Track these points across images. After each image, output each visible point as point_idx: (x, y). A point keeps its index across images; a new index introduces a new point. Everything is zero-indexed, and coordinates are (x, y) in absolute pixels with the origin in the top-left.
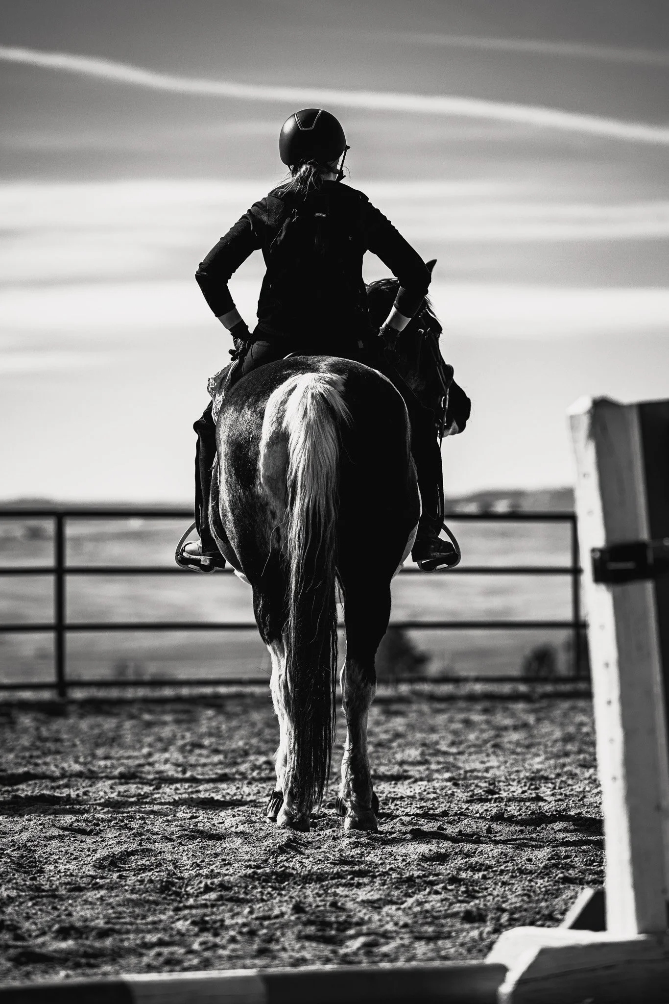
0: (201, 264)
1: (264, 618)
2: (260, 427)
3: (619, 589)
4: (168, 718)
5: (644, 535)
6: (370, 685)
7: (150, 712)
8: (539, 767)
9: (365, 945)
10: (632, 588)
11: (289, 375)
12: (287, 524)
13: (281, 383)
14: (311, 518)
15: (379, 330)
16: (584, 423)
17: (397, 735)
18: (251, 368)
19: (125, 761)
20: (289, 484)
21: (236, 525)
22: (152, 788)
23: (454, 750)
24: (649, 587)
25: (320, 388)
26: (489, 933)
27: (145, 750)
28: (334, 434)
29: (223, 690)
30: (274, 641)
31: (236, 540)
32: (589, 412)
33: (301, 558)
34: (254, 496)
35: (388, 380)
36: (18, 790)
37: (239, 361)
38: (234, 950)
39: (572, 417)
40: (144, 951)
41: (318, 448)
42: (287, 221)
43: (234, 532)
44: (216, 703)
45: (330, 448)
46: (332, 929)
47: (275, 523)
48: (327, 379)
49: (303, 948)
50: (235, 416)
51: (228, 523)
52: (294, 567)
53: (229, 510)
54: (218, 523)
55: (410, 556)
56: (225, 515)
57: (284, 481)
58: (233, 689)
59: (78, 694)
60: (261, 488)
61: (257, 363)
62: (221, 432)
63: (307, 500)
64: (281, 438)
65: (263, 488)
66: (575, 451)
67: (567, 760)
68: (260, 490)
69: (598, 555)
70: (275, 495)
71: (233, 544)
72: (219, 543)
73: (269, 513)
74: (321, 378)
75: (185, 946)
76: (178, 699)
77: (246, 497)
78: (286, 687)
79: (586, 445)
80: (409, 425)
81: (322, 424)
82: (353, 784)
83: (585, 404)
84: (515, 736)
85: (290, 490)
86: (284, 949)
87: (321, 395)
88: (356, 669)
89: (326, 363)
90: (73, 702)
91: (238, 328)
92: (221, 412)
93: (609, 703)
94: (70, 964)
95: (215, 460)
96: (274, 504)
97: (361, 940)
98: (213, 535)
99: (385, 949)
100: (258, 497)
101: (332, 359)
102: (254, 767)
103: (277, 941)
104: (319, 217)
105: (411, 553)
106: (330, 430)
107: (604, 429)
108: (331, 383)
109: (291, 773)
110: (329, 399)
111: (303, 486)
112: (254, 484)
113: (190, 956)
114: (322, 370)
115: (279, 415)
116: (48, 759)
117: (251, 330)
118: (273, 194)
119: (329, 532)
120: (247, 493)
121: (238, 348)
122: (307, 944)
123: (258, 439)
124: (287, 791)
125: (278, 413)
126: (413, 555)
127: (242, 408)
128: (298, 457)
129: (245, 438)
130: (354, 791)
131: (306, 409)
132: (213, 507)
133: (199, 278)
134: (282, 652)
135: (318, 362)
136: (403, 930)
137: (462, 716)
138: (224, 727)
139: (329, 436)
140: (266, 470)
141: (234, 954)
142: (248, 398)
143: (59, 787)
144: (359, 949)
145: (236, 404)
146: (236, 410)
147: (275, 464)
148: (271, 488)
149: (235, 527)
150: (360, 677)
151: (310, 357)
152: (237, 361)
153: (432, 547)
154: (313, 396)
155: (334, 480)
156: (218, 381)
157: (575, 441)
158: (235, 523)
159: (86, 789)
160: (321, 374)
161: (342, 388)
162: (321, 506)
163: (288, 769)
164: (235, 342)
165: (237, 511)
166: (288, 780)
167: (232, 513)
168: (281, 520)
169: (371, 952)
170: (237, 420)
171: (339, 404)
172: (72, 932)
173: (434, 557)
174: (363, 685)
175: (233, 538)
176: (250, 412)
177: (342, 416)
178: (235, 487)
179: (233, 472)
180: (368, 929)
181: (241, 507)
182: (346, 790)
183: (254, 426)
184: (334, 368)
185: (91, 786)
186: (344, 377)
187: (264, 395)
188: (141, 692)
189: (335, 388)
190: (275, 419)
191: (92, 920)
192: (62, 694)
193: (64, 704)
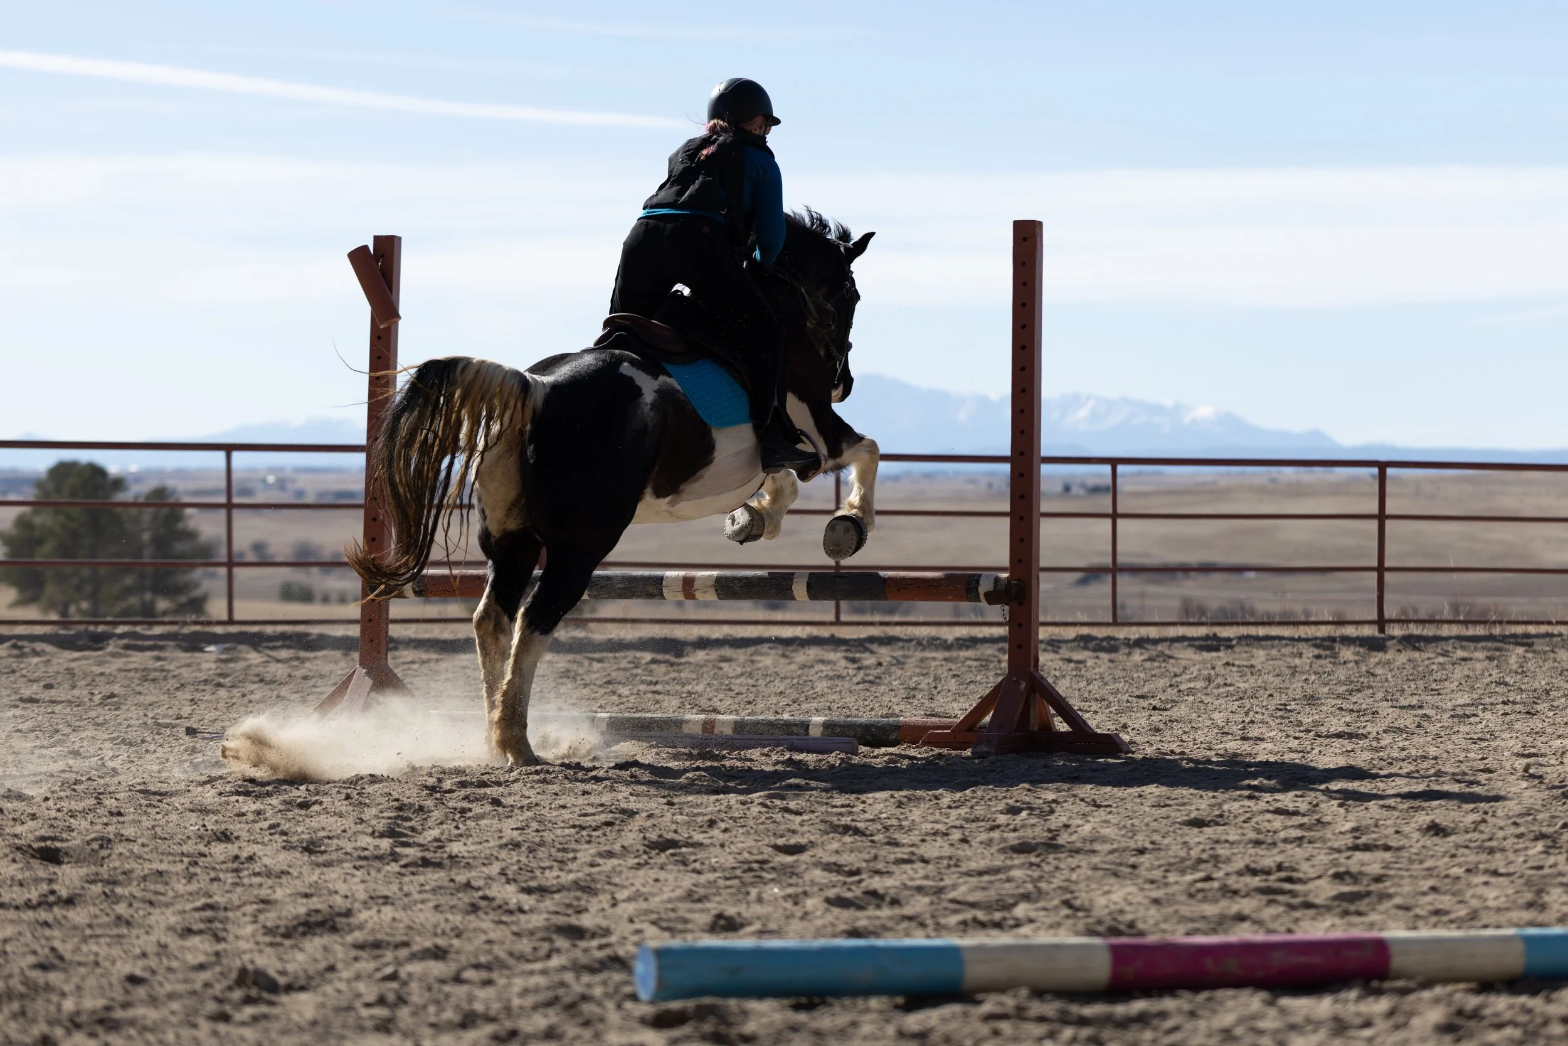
4: (1480, 655)
7: (1463, 648)
29: (1532, 629)
44: (1525, 641)
58: (1543, 629)
59: (1396, 631)
76: (1491, 638)
90: (1392, 638)
172: (1347, 877)
191: (1369, 865)
192: (1382, 630)
193: (1384, 639)
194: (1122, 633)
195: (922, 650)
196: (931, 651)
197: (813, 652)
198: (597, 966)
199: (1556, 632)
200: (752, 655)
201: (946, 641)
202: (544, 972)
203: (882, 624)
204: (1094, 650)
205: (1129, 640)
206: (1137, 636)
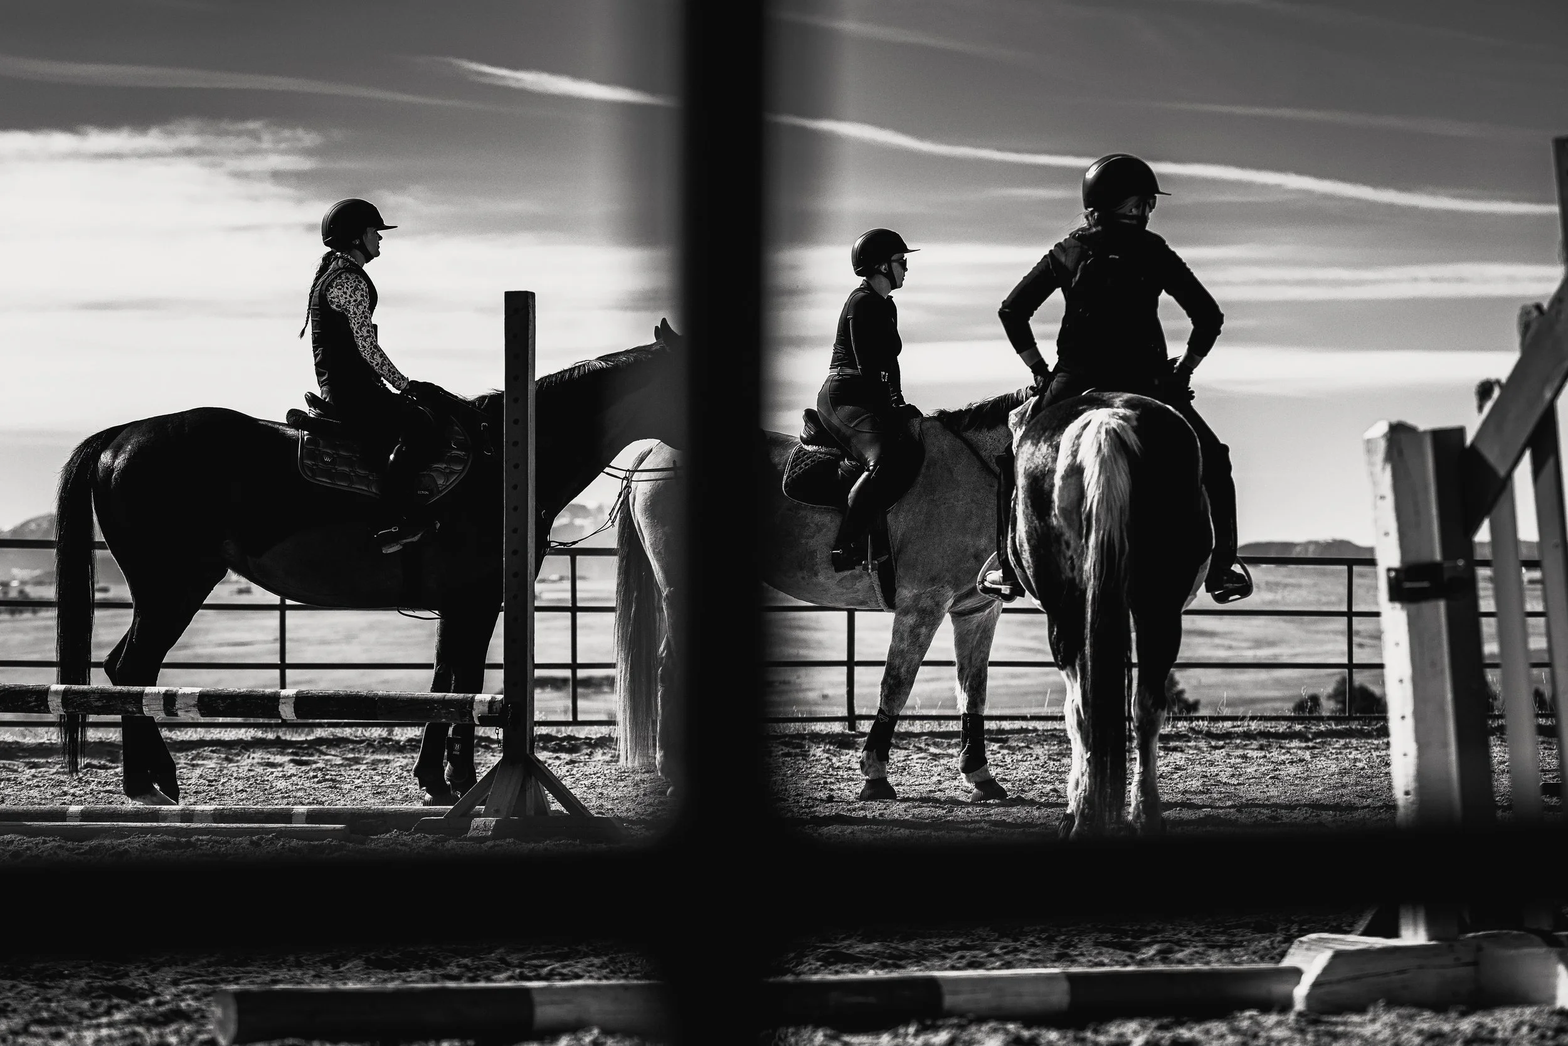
0: (1003, 303)
1: (1058, 645)
2: (1055, 460)
3: (1413, 607)
5: (1438, 557)
6: (1160, 710)
7: (936, 745)
8: (1318, 796)
9: (1159, 952)
10: (1426, 607)
11: (1084, 411)
12: (1082, 555)
13: (1077, 418)
14: (1106, 551)
15: (1174, 368)
16: (1382, 445)
17: (1178, 768)
18: (1050, 403)
19: (917, 787)
20: (1083, 517)
21: (1032, 554)
22: (944, 812)
23: (1234, 781)
24: (1442, 605)
25: (1114, 423)
26: (1279, 942)
27: (935, 779)
28: (1126, 469)
29: (1006, 725)
30: (1068, 667)
31: (1031, 570)
32: (1385, 435)
33: (1096, 589)
34: (1049, 528)
35: (1181, 416)
36: (815, 811)
37: (1039, 398)
38: (1034, 954)
39: (1369, 441)
40: (947, 954)
41: (1112, 482)
42: (1082, 263)
43: (1030, 561)
44: (1002, 738)
45: (1123, 482)
46: (1127, 937)
47: (1069, 553)
48: (1121, 415)
49: (1100, 954)
50: (1032, 449)
51: (1024, 553)
52: (1089, 595)
53: (1025, 541)
54: (1016, 553)
55: (1203, 587)
56: (1021, 546)
57: (1080, 514)
58: (1017, 725)
60: (1056, 519)
61: (1055, 398)
62: (1018, 465)
63: (1102, 532)
64: (1076, 471)
65: (1058, 520)
66: (1372, 474)
67: (1345, 791)
68: (1055, 522)
69: (1393, 574)
70: (1070, 526)
71: (1029, 573)
72: (1017, 572)
73: (1063, 544)
74: (1115, 414)
75: (986, 951)
77: (1042, 527)
78: (1078, 711)
79: (1384, 469)
80: (1201, 459)
81: (1115, 460)
82: (1143, 807)
83: (1382, 428)
84: (1293, 770)
85: (1084, 523)
86: (1082, 954)
87: (1114, 430)
88: (1147, 695)
89: (1121, 399)
91: (1037, 365)
92: (1019, 446)
93: (1403, 717)
94: (876, 964)
95: (1015, 492)
96: (1069, 535)
97: (1156, 947)
98: (1012, 565)
99: (1180, 955)
100: (1053, 528)
101: (1127, 396)
102: (1042, 795)
103: (1075, 947)
104: (1112, 258)
105: (1204, 584)
106: (1122, 464)
107: (1401, 453)
108: (1124, 418)
109: (1082, 795)
110: (1122, 434)
111: (1098, 520)
112: (1049, 515)
113: (993, 959)
114: (1116, 406)
115: (1074, 449)
116: (842, 786)
117: (1051, 369)
118: (1073, 235)
119: (1123, 563)
120: (1042, 524)
121: (1038, 385)
122: (1104, 950)
123: (1052, 472)
124: (1079, 813)
125: (1073, 446)
126: (1206, 586)
127: (1039, 442)
128: (1093, 493)
129: (1041, 471)
130: (1144, 813)
131: (1100, 444)
132: (1012, 537)
133: (1002, 314)
134: (1075, 677)
135: (1113, 398)
136: (1197, 939)
137: (1240, 752)
138: (1008, 760)
139: (1122, 470)
140: (1060, 501)
141: (1034, 958)
142: (1044, 433)
143: (854, 810)
144: (1154, 955)
145: (1033, 438)
146: (1033, 444)
147: (1069, 496)
148: (1065, 519)
149: (1031, 557)
150: (1150, 702)
151: (1105, 393)
152: (1038, 397)
153: (1225, 578)
154: (1107, 432)
155: (1127, 513)
156: (1019, 416)
157: (1371, 464)
158: (1030, 553)
159: (882, 812)
160: (1115, 410)
161: (1135, 423)
162: (1116, 540)
163: (1079, 791)
164: (1036, 380)
165: (1033, 542)
166: (1080, 801)
167: (1028, 543)
168: (1076, 550)
169: (1167, 958)
170: (1033, 454)
171: (1132, 438)
173: (1227, 587)
174: (1153, 710)
175: (1029, 568)
176: (1046, 446)
177: (1134, 451)
178: (1031, 518)
179: (1029, 504)
180: (1163, 937)
181: (1036, 537)
182: (1136, 812)
183: (1049, 459)
184: (1128, 404)
185: (885, 809)
186: (1137, 412)
187: (1059, 430)
188: (928, 726)
189: (1128, 423)
190: (1070, 452)
192: (852, 727)
193: (854, 736)
194: (582, 733)
195: (373, 752)
196: (383, 753)
197: (258, 755)
198: (161, 1019)
199: (1030, 728)
200: (193, 759)
201: (398, 742)
202: (110, 1025)
203: (330, 725)
204: (554, 751)
205: (591, 739)
206: (599, 736)
